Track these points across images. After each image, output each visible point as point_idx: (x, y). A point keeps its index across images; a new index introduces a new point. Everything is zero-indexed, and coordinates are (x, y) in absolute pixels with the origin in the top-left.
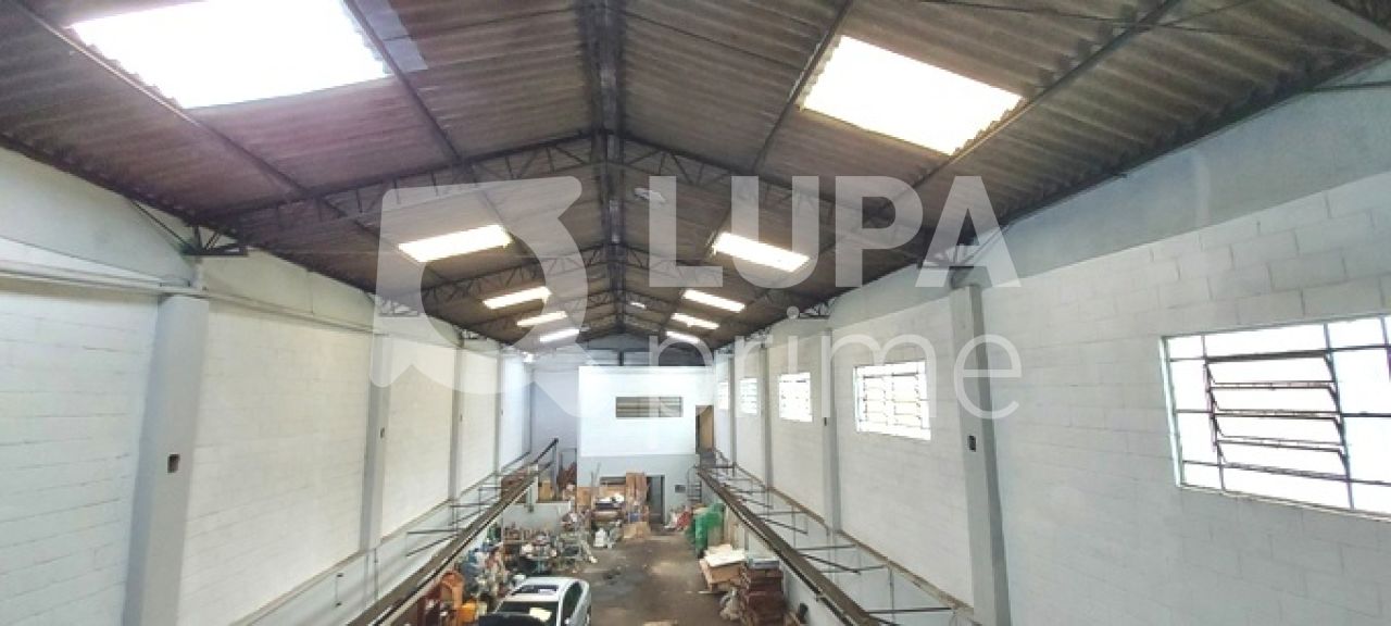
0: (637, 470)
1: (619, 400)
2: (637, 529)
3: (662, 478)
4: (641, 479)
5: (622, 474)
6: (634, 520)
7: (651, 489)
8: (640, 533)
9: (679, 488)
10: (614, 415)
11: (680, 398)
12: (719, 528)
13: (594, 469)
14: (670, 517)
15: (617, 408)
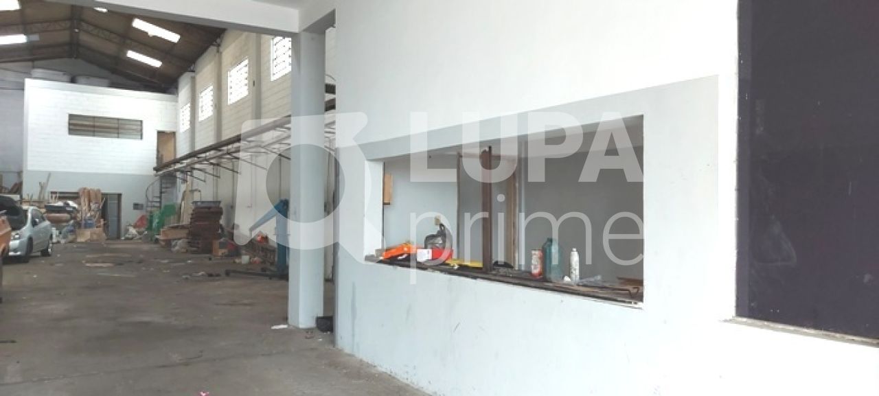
0: (92, 186)
1: (71, 117)
2: (91, 234)
3: (120, 195)
4: (96, 195)
5: (74, 190)
6: (88, 226)
7: (107, 205)
8: (95, 237)
9: (136, 206)
10: (66, 129)
11: (141, 121)
12: (176, 216)
13: (44, 181)
14: (127, 230)
15: (70, 124)
